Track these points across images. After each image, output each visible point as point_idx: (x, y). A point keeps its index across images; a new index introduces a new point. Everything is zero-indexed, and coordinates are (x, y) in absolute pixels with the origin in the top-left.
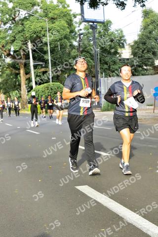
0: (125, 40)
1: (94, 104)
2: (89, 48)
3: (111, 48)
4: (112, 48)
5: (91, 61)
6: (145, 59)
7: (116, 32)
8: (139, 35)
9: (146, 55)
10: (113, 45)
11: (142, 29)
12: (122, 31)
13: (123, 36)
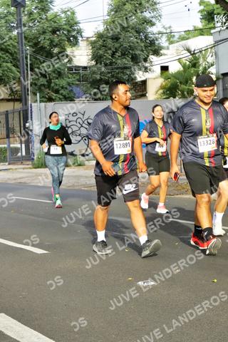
0: (79, 32)
1: (19, 154)
2: (9, 43)
3: (53, 45)
4: (55, 46)
5: (14, 68)
6: (117, 68)
7: (63, 15)
8: (105, 23)
9: (119, 61)
10: (56, 40)
11: (112, 10)
12: (73, 13)
13: (77, 23)
